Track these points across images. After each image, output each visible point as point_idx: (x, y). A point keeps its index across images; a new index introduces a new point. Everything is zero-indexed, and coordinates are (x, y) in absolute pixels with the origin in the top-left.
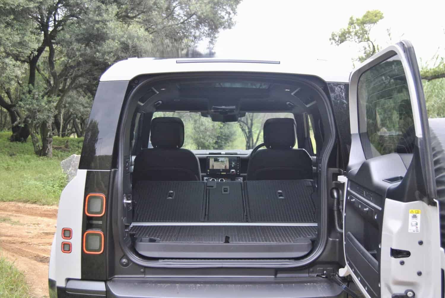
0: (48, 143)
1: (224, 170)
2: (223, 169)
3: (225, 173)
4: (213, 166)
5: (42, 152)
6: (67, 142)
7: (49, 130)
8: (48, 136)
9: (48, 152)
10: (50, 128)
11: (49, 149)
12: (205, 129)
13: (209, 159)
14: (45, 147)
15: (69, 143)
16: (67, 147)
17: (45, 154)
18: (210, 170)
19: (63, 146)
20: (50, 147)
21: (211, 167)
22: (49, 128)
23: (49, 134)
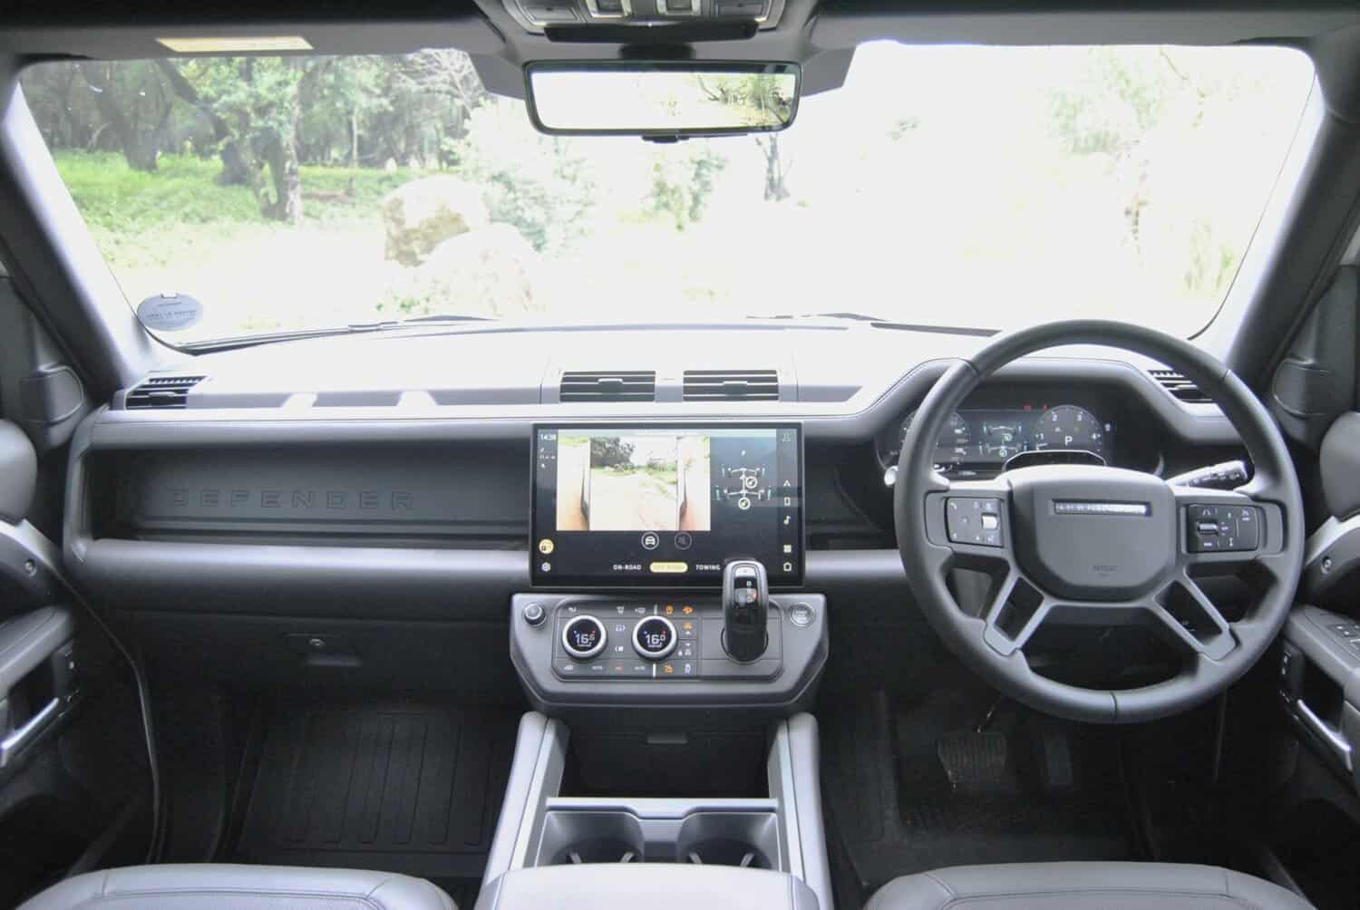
0: (287, 190)
1: (669, 544)
2: (664, 536)
3: (681, 568)
4: (585, 511)
5: (276, 211)
6: (351, 180)
7: (290, 157)
8: (287, 171)
9: (291, 210)
10: (289, 150)
11: (292, 203)
13: (553, 449)
14: (283, 198)
15: (355, 184)
16: (349, 193)
17: (283, 217)
18: (561, 539)
19: (341, 192)
20: (294, 197)
21: (566, 521)
22: (288, 152)
23: (288, 165)
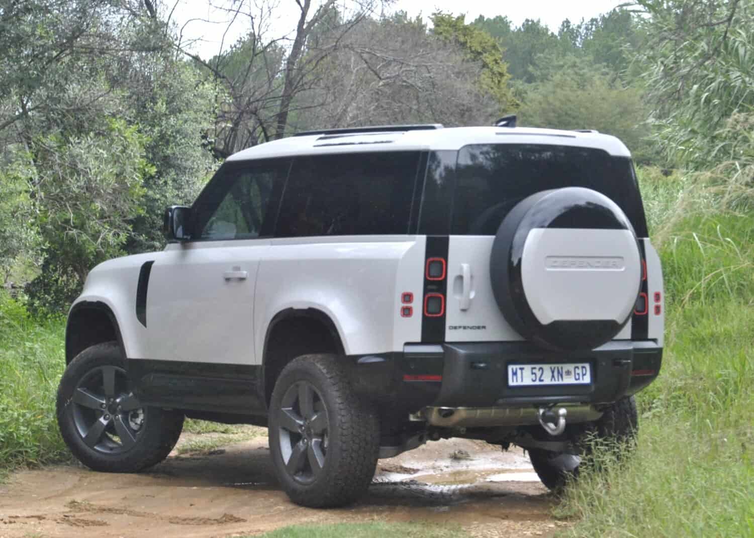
12: (89, 189)
